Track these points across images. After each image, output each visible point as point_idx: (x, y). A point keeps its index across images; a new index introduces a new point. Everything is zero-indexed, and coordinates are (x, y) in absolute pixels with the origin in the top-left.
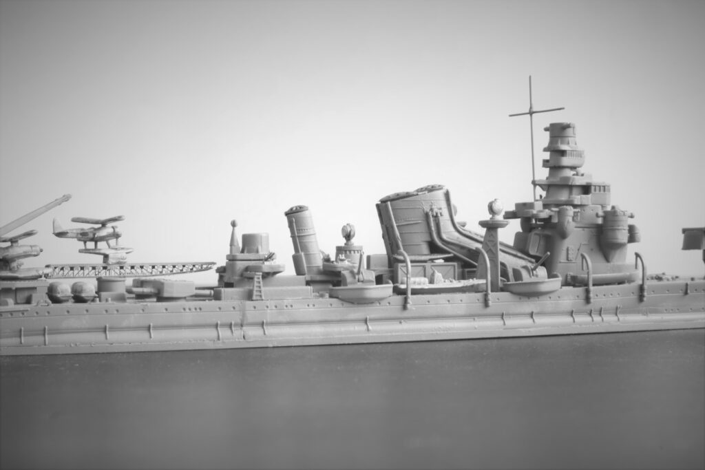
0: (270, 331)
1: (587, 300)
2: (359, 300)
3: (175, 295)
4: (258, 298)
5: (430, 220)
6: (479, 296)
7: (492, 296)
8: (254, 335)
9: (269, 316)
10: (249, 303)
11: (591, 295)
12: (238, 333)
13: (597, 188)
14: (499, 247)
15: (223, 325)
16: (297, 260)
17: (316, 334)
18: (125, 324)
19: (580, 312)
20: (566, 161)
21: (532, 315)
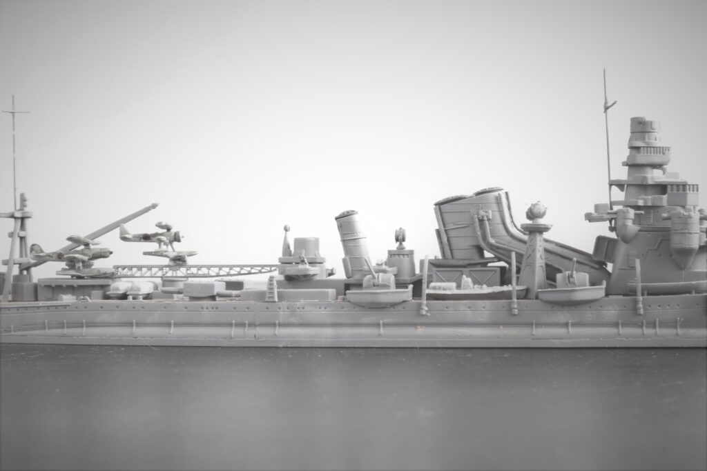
1: (635, 311)
3: (195, 295)
4: (271, 300)
5: (476, 223)
6: (502, 302)
9: (281, 317)
11: (640, 305)
13: (675, 187)
15: (237, 324)
16: (345, 263)
18: (149, 320)
20: (642, 159)
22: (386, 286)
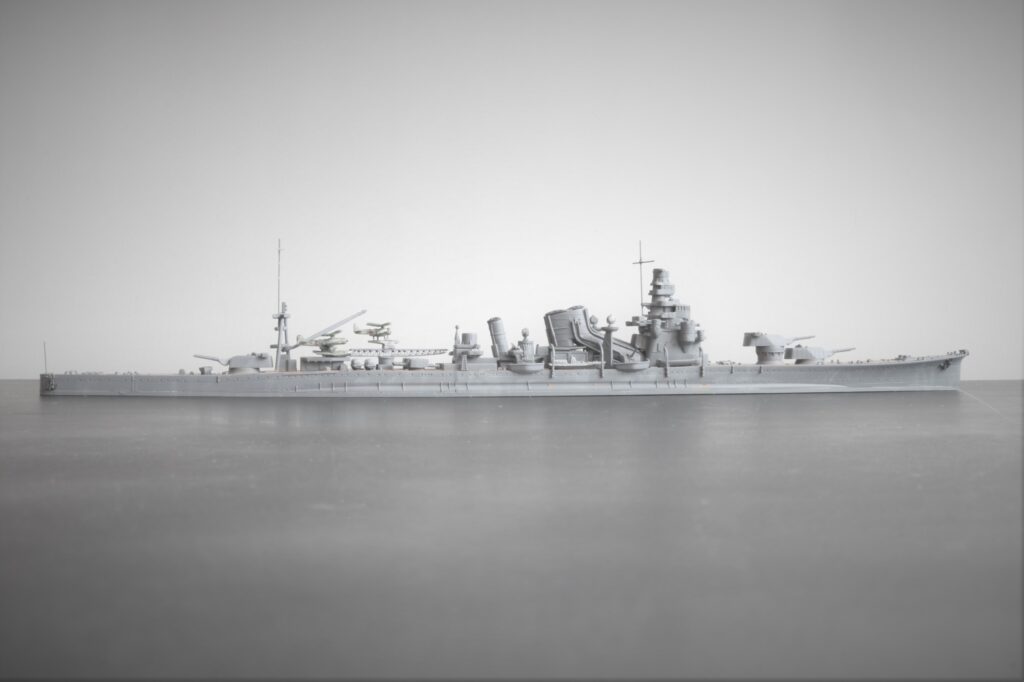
0: (470, 388)
1: (666, 375)
2: (523, 372)
3: (417, 366)
4: (464, 369)
5: (573, 326)
6: (596, 371)
7: (605, 371)
8: (461, 390)
9: (471, 378)
10: (459, 372)
11: (668, 372)
12: (452, 388)
13: (680, 308)
14: (612, 341)
15: (444, 384)
16: (493, 348)
17: (497, 390)
18: (389, 381)
19: (660, 382)
20: (660, 292)
21: (630, 383)
22: (531, 362)
